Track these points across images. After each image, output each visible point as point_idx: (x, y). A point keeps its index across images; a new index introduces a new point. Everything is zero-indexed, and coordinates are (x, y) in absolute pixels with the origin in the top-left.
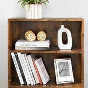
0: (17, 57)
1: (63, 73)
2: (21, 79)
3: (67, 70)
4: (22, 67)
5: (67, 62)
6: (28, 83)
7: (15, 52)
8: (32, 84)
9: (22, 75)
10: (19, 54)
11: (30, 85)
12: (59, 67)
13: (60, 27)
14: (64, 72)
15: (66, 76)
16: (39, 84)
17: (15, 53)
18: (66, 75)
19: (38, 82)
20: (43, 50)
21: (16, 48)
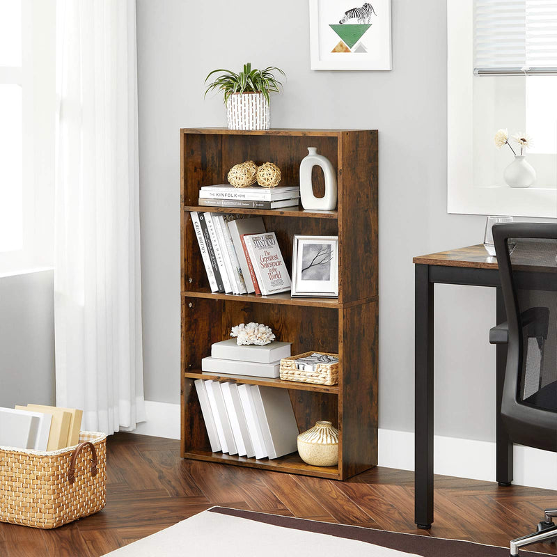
0: (203, 223)
1: (311, 272)
2: (212, 279)
3: (325, 265)
4: (216, 253)
5: (329, 246)
6: (227, 290)
7: (200, 209)
8: (236, 291)
9: (214, 268)
10: (207, 216)
11: (231, 293)
12: (304, 256)
13: (307, 153)
14: (315, 270)
15: (320, 279)
16: (253, 294)
17: (201, 214)
18: (319, 277)
19: (251, 289)
20: (258, 208)
21: (201, 202)
